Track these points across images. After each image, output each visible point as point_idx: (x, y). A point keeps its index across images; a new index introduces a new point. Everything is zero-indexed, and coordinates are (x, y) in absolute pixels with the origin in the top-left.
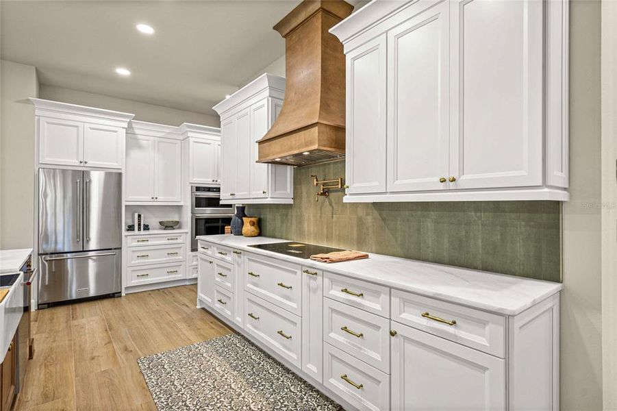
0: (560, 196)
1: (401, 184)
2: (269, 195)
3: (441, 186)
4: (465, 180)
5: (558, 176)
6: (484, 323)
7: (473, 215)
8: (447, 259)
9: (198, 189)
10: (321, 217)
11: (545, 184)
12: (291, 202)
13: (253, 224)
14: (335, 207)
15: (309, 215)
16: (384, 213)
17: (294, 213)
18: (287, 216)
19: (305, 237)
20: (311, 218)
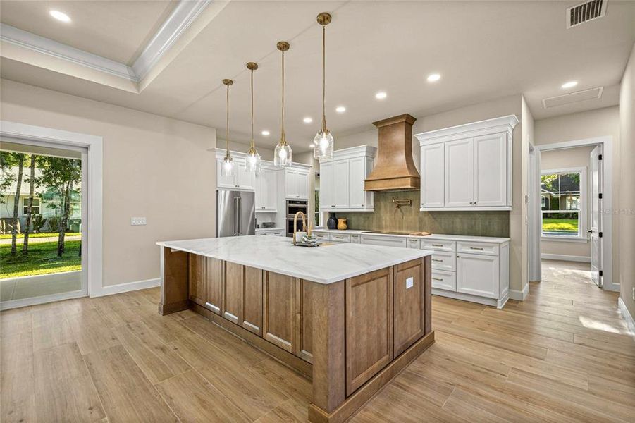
0: (510, 209)
1: (452, 203)
2: (365, 206)
3: (470, 205)
4: (479, 203)
5: (510, 202)
6: (492, 247)
7: (477, 216)
8: (466, 233)
9: (290, 202)
10: (395, 218)
11: (507, 206)
12: (373, 210)
13: (344, 222)
14: (404, 213)
15: (386, 217)
16: (435, 216)
17: (374, 217)
18: (368, 218)
19: (383, 228)
20: (388, 218)
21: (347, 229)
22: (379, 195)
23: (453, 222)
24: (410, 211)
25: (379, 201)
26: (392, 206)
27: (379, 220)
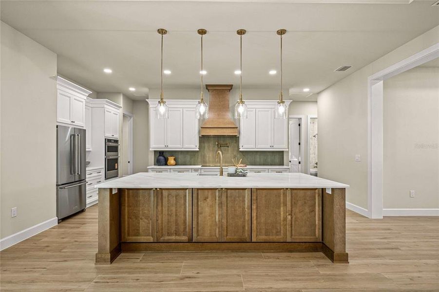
3: (270, 148)
4: (275, 146)
6: (286, 171)
12: (198, 150)
13: (174, 159)
14: (224, 152)
15: (209, 155)
16: (244, 154)
17: (200, 154)
18: (194, 155)
19: (206, 163)
20: (211, 155)
21: (176, 165)
22: (203, 139)
23: (255, 158)
24: (228, 151)
25: (204, 143)
26: (214, 147)
27: (204, 157)
